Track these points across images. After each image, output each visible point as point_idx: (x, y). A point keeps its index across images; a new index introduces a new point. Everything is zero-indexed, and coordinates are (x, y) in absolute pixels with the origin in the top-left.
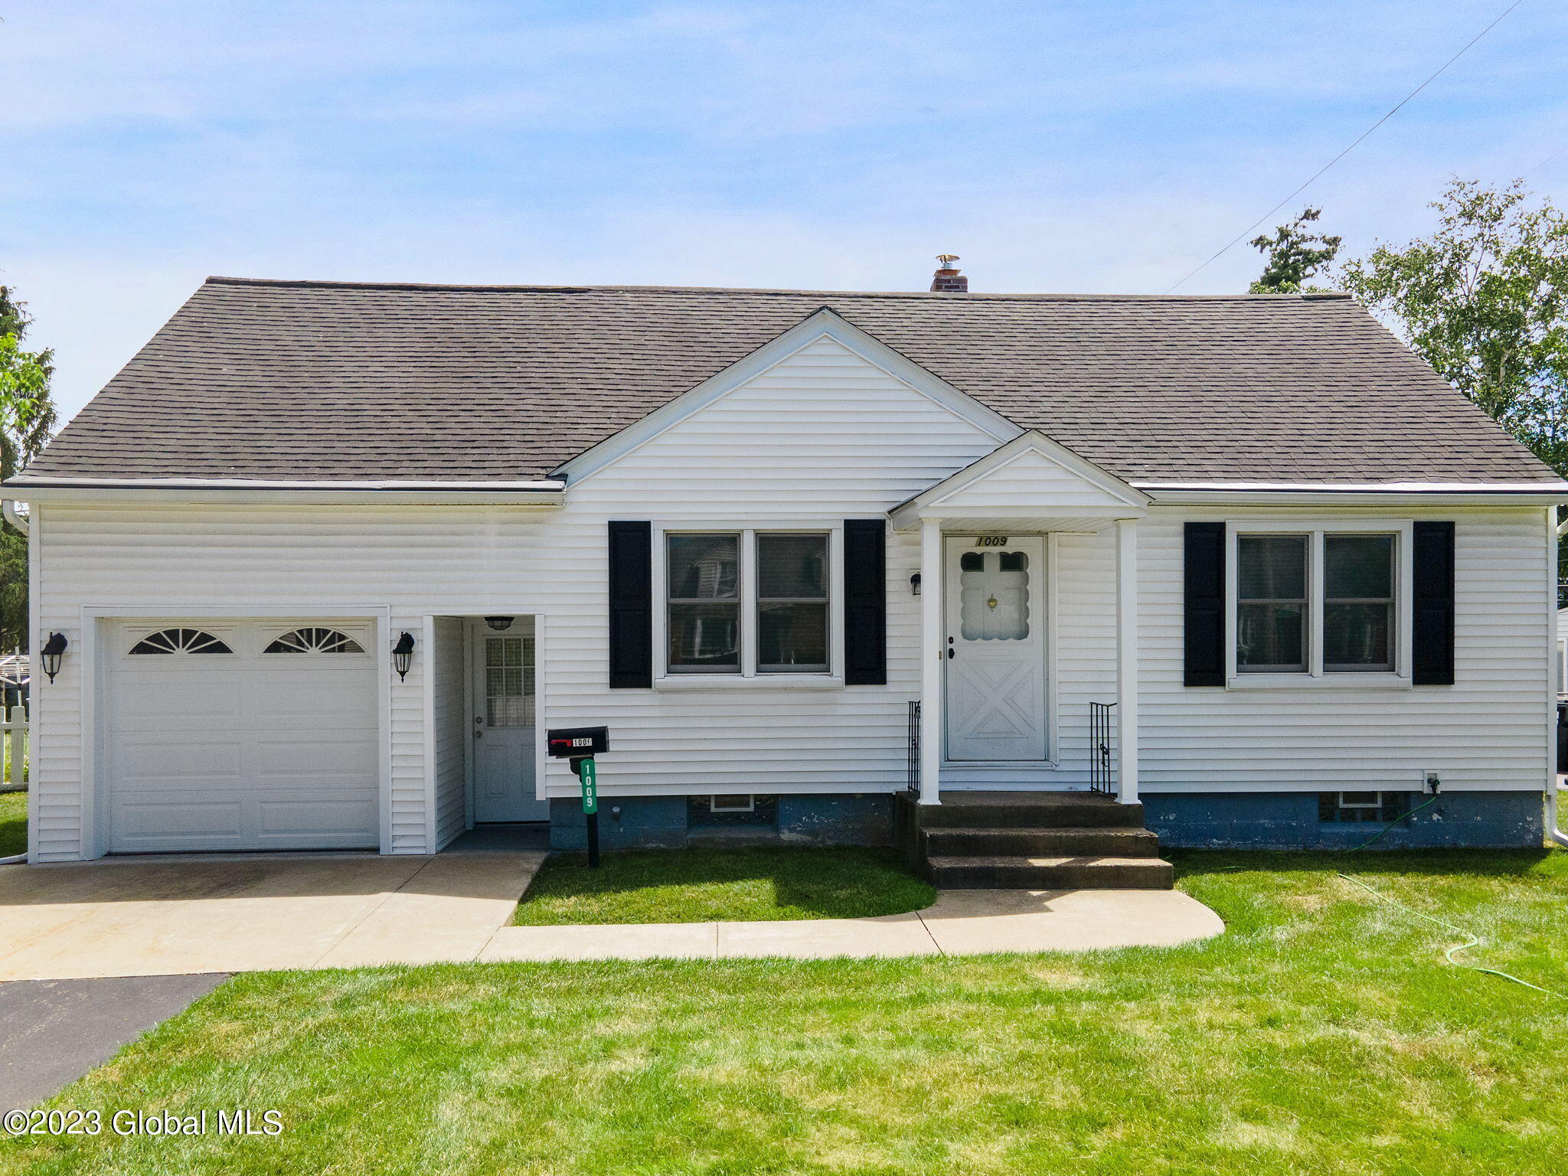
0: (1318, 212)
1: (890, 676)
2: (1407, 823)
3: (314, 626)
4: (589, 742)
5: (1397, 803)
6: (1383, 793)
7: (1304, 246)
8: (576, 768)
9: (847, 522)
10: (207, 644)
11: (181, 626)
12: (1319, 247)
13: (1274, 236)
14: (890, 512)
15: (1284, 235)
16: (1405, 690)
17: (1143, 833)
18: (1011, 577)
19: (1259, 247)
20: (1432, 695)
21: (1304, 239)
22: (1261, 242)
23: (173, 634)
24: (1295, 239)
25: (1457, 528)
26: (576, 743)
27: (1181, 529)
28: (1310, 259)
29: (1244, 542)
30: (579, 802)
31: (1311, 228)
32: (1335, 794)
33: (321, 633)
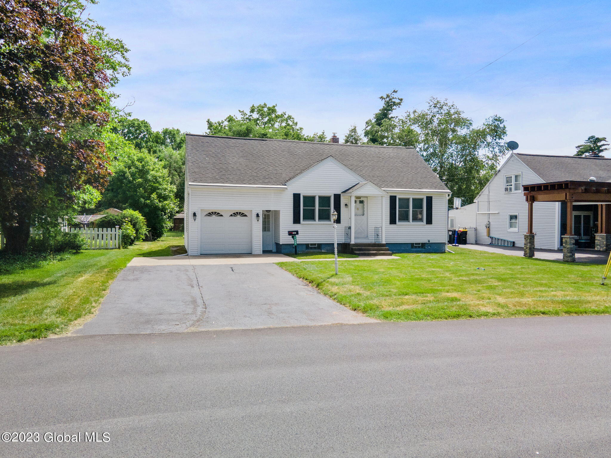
0: (397, 91)
1: (342, 222)
2: (425, 248)
3: (239, 212)
4: (296, 233)
5: (423, 245)
6: (421, 243)
7: (393, 100)
8: (293, 237)
9: (334, 194)
10: (218, 214)
11: (214, 211)
12: (397, 101)
13: (385, 97)
14: (342, 193)
15: (388, 96)
16: (425, 225)
17: (387, 248)
18: (361, 204)
19: (381, 99)
20: (429, 226)
21: (393, 98)
22: (382, 98)
23: (212, 213)
24: (391, 98)
25: (433, 198)
26: (293, 233)
27: (389, 197)
28: (395, 104)
29: (400, 199)
30: (293, 244)
31: (395, 95)
32: (413, 243)
33: (240, 213)
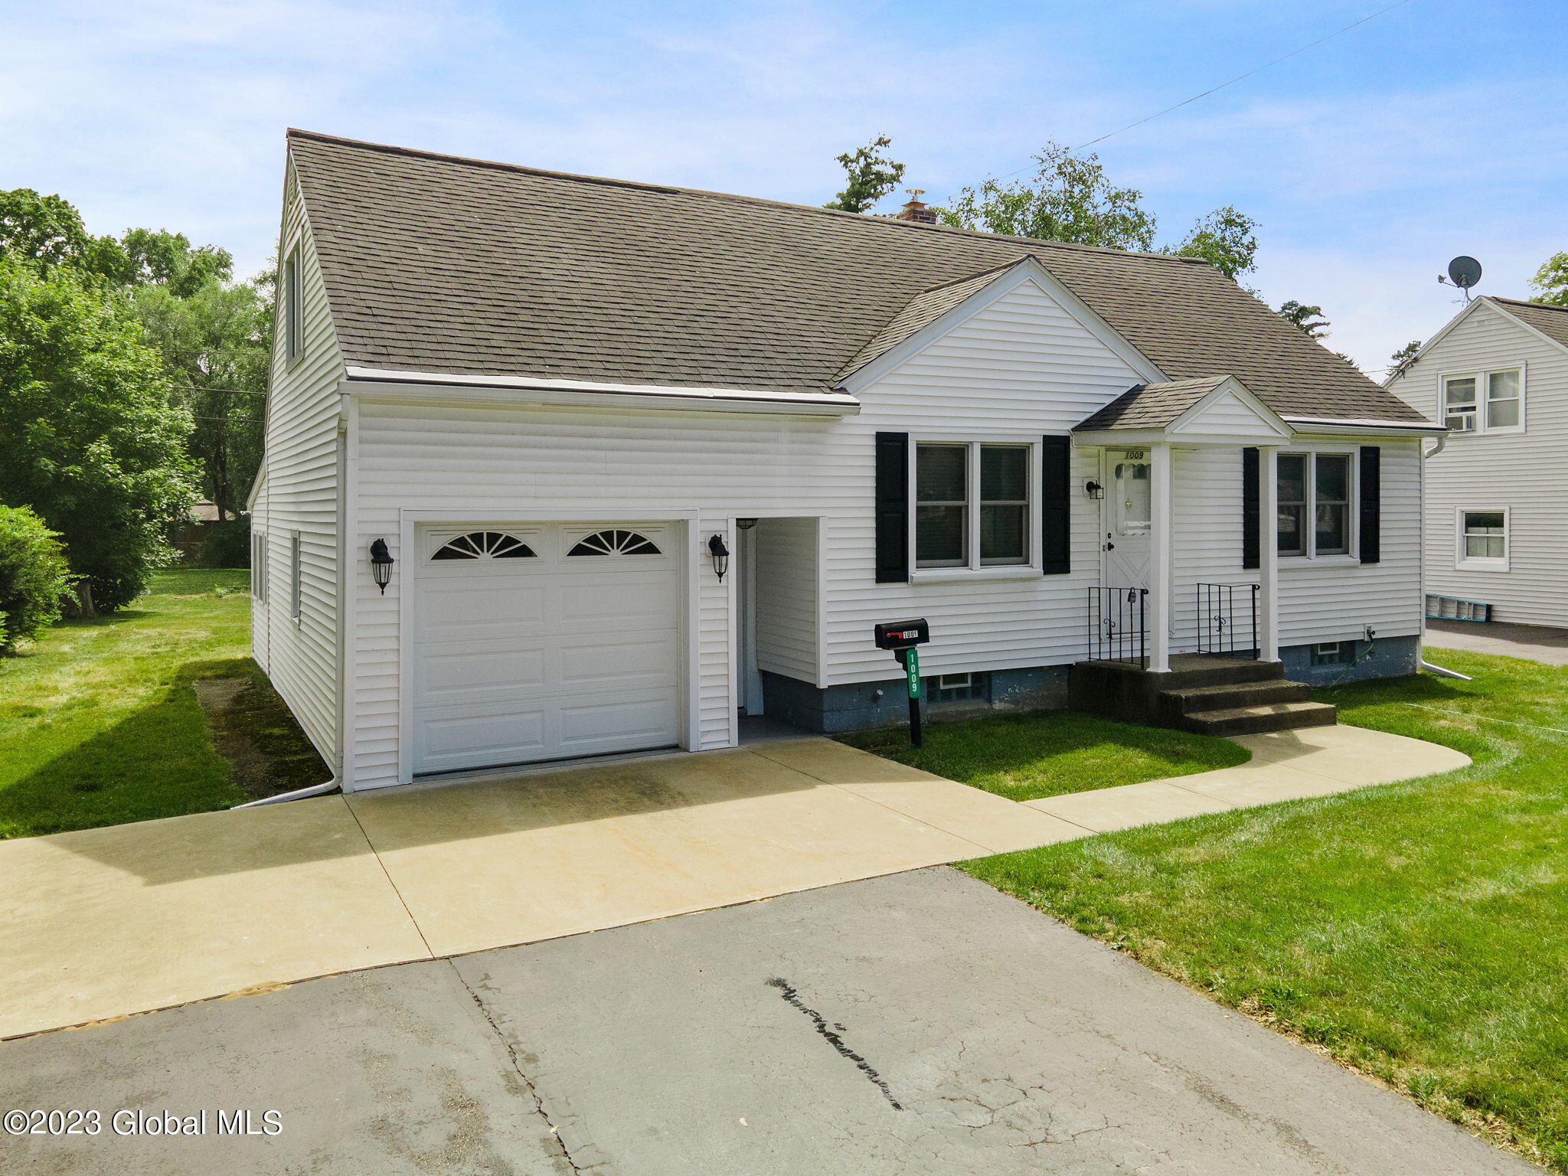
1: (1072, 567)
2: (1353, 663)
3: (615, 528)
4: (913, 634)
5: (1348, 650)
6: (1341, 643)
8: (900, 658)
9: (1045, 437)
10: (511, 548)
11: (485, 530)
13: (854, 155)
14: (1072, 432)
16: (1355, 567)
17: (1296, 684)
18: (1140, 483)
19: (843, 163)
20: (1369, 570)
22: (844, 159)
23: (477, 538)
24: (871, 160)
25: (1381, 451)
26: (901, 635)
27: (1241, 448)
28: (881, 179)
32: (1317, 645)
33: (622, 535)
